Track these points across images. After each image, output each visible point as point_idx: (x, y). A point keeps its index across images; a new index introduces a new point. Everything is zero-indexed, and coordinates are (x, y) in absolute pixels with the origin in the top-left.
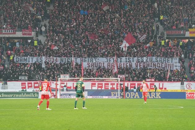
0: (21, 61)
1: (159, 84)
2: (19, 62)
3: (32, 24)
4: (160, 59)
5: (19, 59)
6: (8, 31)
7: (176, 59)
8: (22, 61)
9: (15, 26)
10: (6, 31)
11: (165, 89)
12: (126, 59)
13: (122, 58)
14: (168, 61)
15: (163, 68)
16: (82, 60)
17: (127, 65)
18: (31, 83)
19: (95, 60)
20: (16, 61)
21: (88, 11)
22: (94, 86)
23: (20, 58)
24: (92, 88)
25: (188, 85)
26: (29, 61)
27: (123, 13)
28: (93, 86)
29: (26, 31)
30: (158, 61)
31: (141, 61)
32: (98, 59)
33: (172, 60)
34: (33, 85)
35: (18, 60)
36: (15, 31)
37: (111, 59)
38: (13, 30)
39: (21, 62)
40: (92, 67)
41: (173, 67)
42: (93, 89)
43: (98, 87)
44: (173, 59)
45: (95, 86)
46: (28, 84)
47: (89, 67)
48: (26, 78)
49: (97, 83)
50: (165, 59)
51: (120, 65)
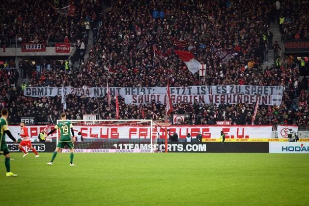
0: (34, 94)
1: (238, 129)
2: (31, 95)
3: (73, 34)
4: (252, 88)
5: (31, 90)
6: (34, 47)
7: (280, 89)
8: (36, 95)
9: (45, 39)
10: (31, 47)
11: (247, 137)
12: (198, 88)
13: (191, 88)
14: (266, 92)
15: (254, 103)
16: (128, 90)
17: (196, 98)
18: (36, 129)
19: (148, 90)
20: (27, 93)
21: (165, 11)
22: (134, 134)
23: (33, 89)
24: (130, 135)
25: (283, 131)
26: (46, 94)
27: (220, 14)
28: (132, 134)
29: (61, 45)
30: (249, 91)
31: (223, 92)
32: (154, 90)
33: (272, 90)
34: (39, 131)
35: (30, 93)
36: (44, 47)
37: (174, 89)
38: (41, 45)
39: (34, 96)
40: (139, 102)
41: (269, 101)
42: (131, 138)
43: (141, 135)
44: (274, 89)
45: (136, 134)
46: (32, 129)
47: (136, 102)
48: (32, 121)
49: (138, 128)
50: (260, 89)
51: (186, 98)
